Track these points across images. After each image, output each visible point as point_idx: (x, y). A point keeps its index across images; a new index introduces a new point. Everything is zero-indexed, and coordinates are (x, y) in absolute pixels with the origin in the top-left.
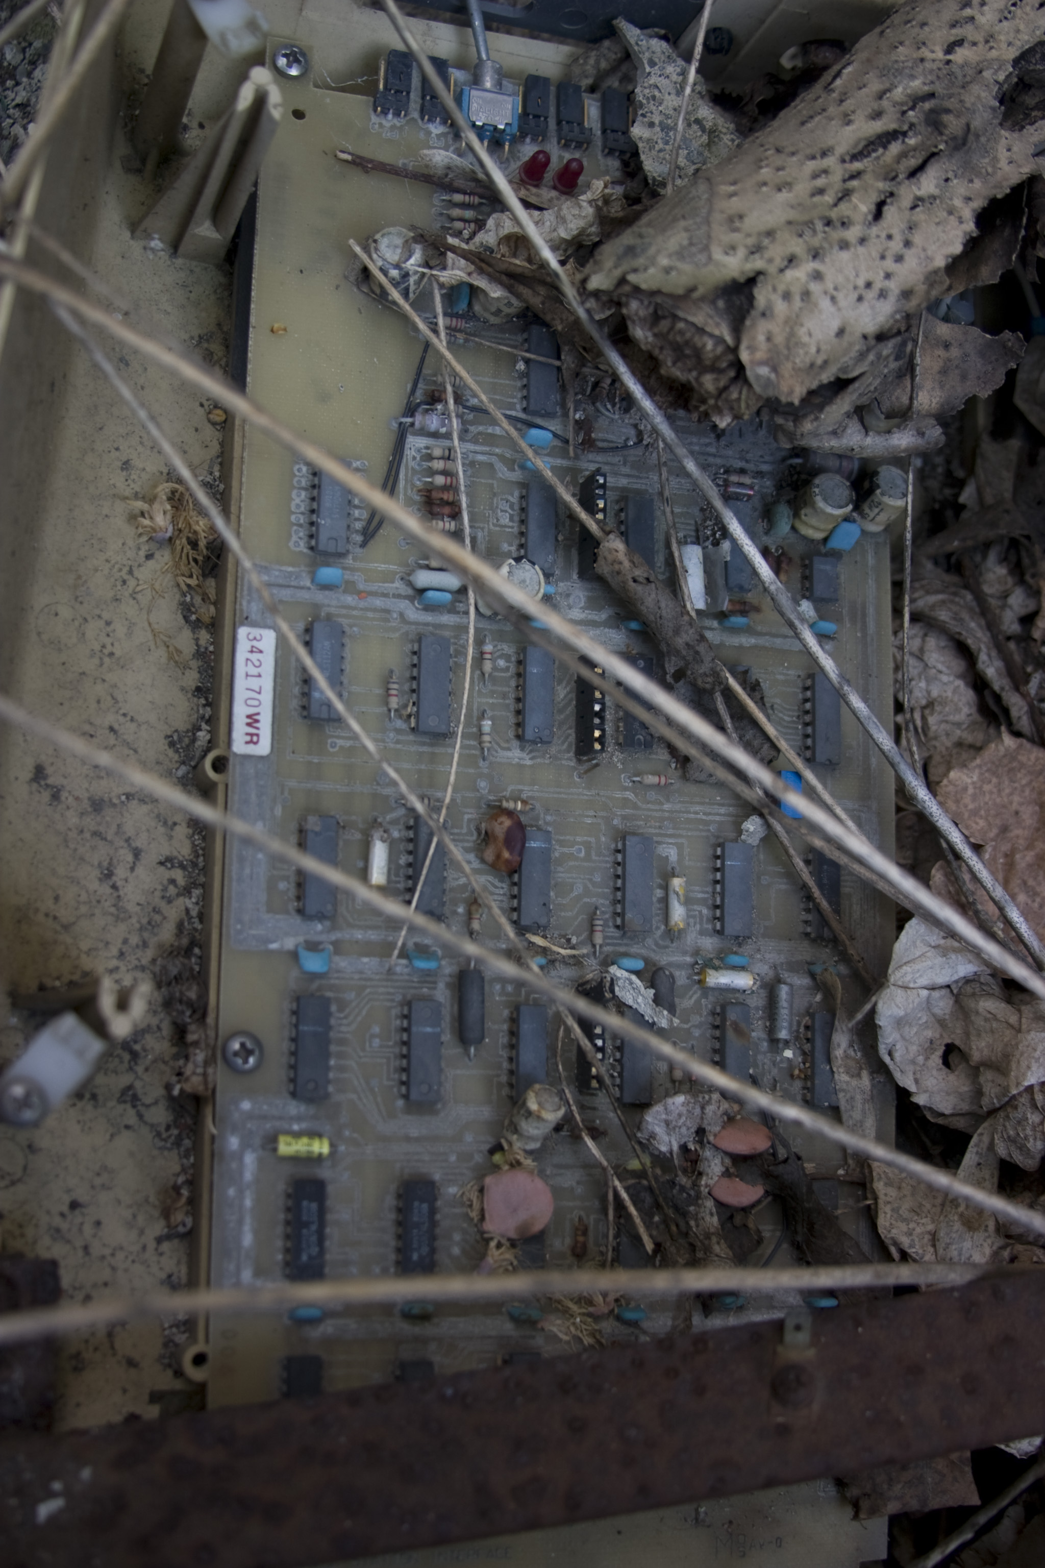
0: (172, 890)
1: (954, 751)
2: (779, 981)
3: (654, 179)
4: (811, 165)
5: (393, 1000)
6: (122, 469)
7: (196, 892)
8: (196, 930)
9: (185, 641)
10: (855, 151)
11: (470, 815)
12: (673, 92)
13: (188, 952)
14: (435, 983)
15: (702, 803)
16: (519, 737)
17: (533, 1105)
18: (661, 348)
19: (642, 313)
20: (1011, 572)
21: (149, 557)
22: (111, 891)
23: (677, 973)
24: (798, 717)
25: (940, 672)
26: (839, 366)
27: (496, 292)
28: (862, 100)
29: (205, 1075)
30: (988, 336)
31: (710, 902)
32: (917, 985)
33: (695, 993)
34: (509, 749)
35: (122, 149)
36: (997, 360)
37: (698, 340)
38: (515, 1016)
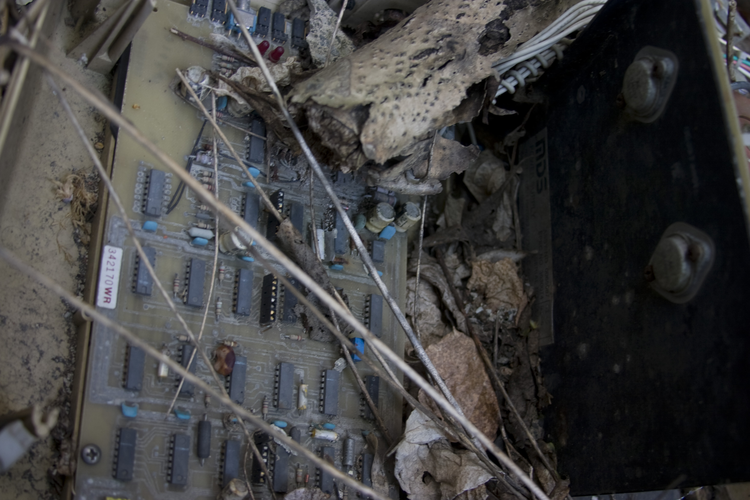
0: (57, 373)
1: (430, 337)
2: (348, 437)
3: (316, 60)
4: (396, 59)
5: (166, 434)
6: (51, 165)
7: (70, 375)
8: (68, 394)
9: (74, 252)
10: (416, 55)
11: (209, 346)
12: (327, 23)
13: (64, 404)
14: (187, 427)
15: (317, 351)
16: (234, 312)
17: (233, 488)
18: (324, 132)
19: (317, 115)
20: (459, 258)
21: (60, 209)
22: (27, 371)
23: (301, 431)
24: (363, 314)
25: (425, 300)
26: (401, 150)
27: (241, 102)
28: (419, 33)
29: (70, 465)
30: (463, 146)
31: (318, 398)
32: (414, 442)
33: (309, 441)
34: (229, 317)
35: (66, 14)
36: (466, 157)
37: (342, 130)
38: (224, 445)
